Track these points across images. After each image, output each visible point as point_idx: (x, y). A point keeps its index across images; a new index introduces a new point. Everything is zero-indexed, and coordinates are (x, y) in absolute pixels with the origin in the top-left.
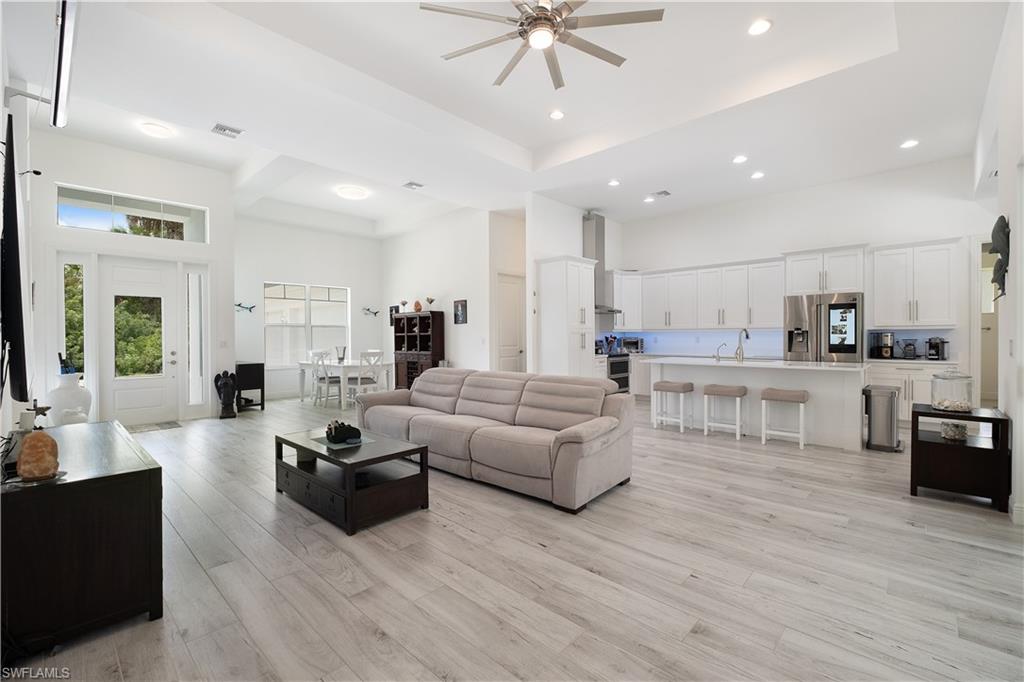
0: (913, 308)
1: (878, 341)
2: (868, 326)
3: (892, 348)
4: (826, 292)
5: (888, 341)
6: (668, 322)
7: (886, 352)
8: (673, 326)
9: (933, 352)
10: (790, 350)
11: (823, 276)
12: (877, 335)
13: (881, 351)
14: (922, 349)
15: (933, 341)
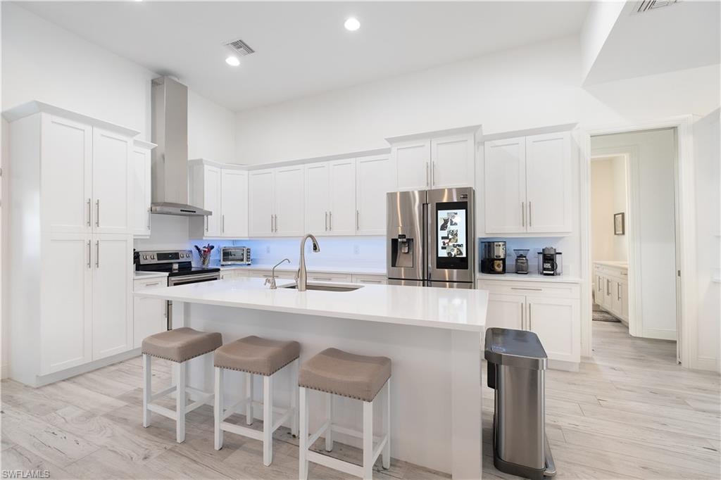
0: (526, 212)
1: (489, 252)
2: (481, 233)
3: (504, 260)
4: (433, 188)
5: (500, 252)
6: (274, 229)
7: (499, 266)
8: (280, 232)
9: (548, 265)
10: (394, 265)
11: (431, 169)
12: (488, 245)
13: (493, 265)
14: (535, 261)
15: (546, 252)
